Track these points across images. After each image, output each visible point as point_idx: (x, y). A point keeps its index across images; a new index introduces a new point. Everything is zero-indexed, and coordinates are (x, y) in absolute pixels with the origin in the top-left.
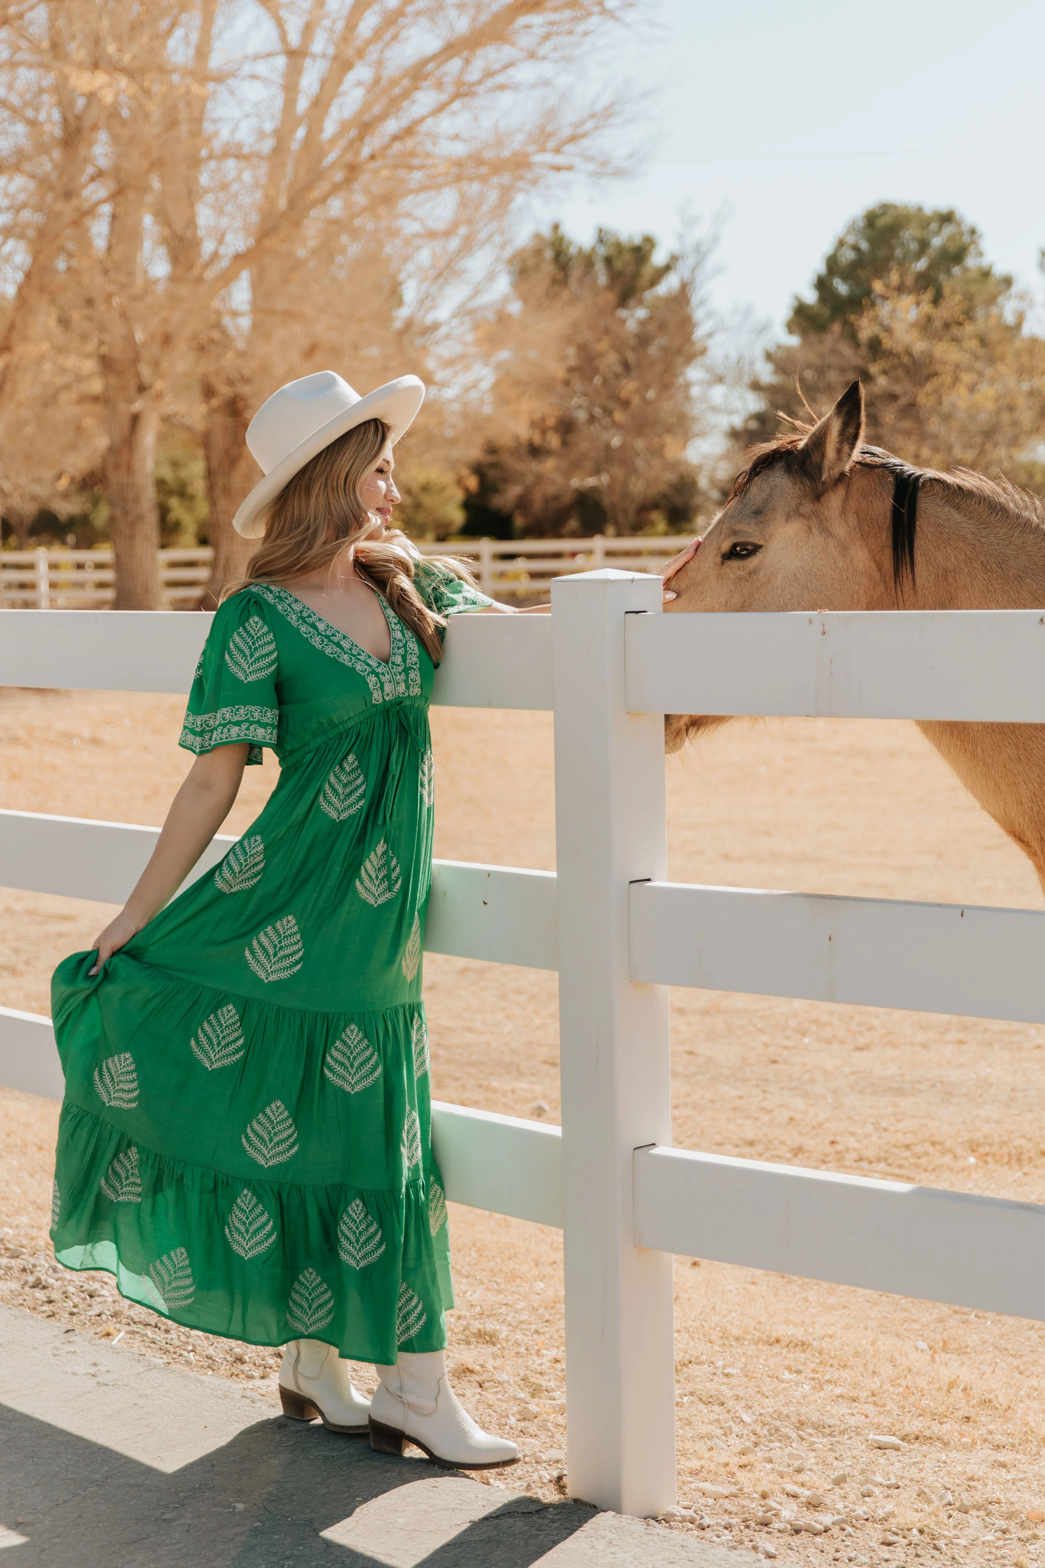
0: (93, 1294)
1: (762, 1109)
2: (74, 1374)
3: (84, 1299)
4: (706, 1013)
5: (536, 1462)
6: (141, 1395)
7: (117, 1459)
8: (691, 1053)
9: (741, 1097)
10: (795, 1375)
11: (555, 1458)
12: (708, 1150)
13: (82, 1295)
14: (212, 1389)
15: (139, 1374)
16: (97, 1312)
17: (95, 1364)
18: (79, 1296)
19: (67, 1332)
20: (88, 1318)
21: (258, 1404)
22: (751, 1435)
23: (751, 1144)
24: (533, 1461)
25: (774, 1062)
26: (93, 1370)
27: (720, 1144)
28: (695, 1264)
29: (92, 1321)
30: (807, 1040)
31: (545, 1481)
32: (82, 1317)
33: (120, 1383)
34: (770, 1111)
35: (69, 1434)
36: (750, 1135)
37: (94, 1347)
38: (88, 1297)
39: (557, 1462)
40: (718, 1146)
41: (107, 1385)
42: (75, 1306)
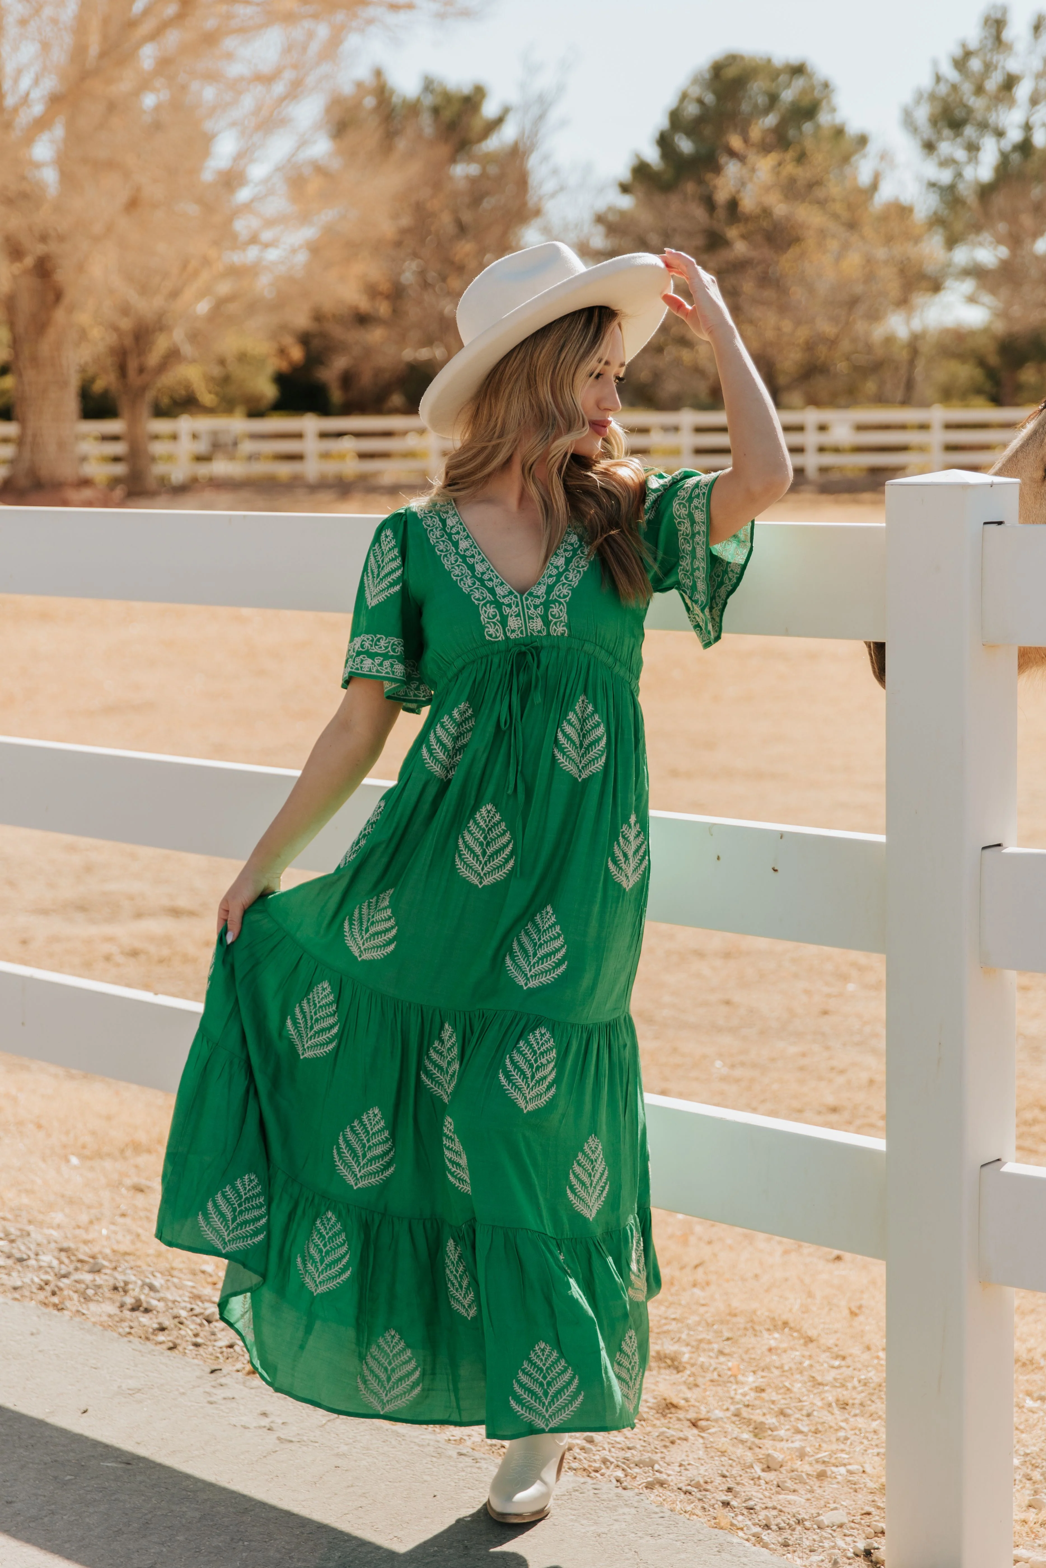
0: (210, 1318)
1: (832, 1069)
2: (245, 1427)
3: (201, 1325)
4: (727, 955)
5: (819, 1528)
6: (337, 1455)
7: (346, 1541)
8: (728, 1003)
9: (804, 1055)
10: (1039, 1402)
11: (838, 1522)
12: (787, 1117)
13: (198, 1320)
14: (419, 1445)
15: (323, 1426)
16: (227, 1343)
17: (264, 1414)
18: (193, 1322)
19: (213, 1372)
20: (219, 1350)
21: (483, 1464)
22: (1024, 1480)
23: (834, 1110)
24: (815, 1526)
25: (825, 1013)
26: (265, 1422)
27: (800, 1111)
28: (838, 1258)
29: (225, 1354)
30: (851, 987)
31: (850, 1555)
32: (210, 1349)
33: (305, 1438)
34: (842, 1072)
35: (273, 1508)
36: (831, 1100)
37: (253, 1391)
38: (205, 1323)
39: (841, 1526)
40: (797, 1114)
41: (291, 1441)
42: (196, 1335)
